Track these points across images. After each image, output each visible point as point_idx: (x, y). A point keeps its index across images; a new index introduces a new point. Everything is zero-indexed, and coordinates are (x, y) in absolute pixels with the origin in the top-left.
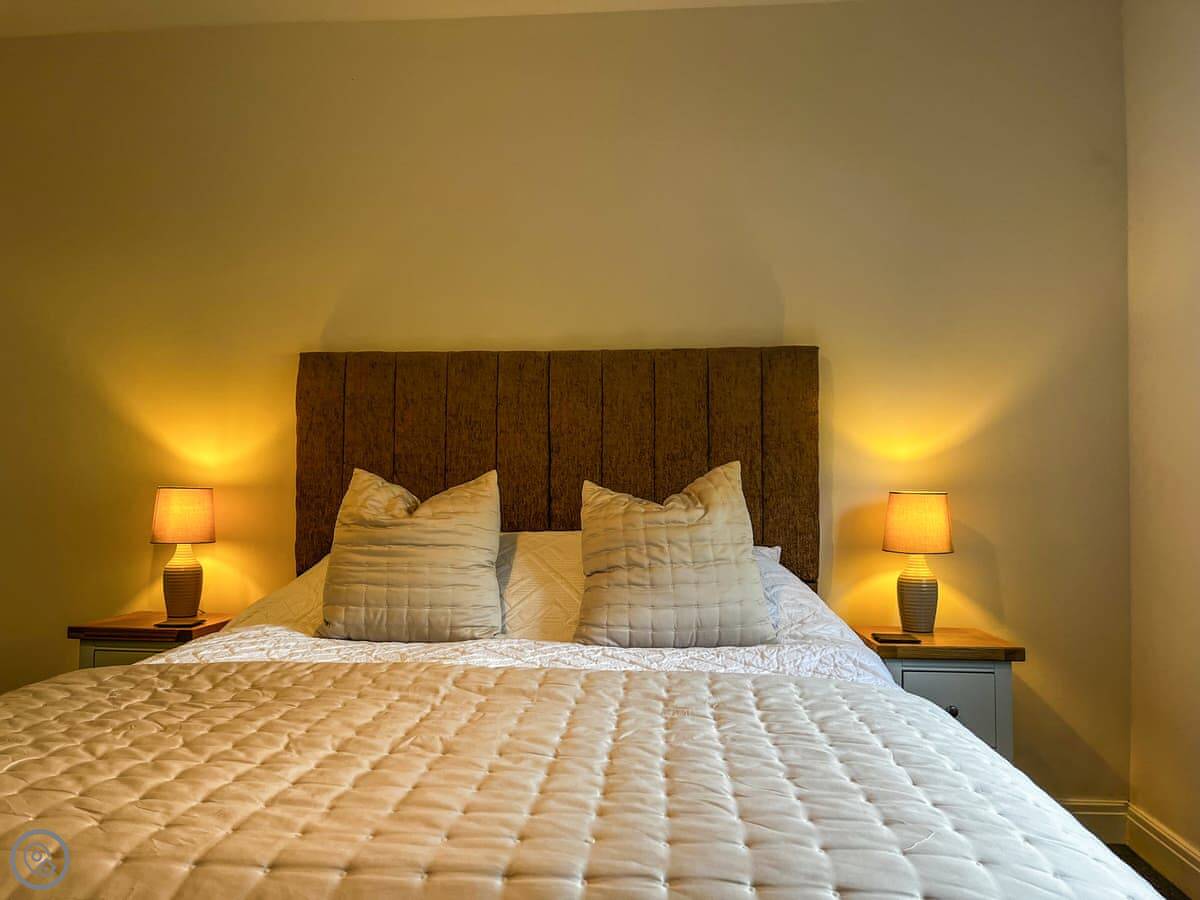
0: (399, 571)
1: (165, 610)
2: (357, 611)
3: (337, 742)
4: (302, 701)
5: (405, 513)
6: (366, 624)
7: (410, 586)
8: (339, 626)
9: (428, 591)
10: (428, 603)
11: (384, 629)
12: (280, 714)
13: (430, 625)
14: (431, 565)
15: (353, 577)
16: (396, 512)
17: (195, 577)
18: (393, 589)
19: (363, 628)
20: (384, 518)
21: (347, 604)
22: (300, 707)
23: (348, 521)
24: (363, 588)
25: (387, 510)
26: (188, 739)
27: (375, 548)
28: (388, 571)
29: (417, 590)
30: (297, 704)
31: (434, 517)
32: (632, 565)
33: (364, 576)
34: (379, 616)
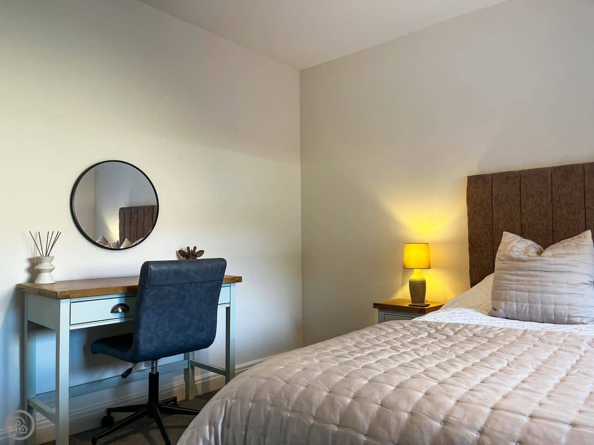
0: (535, 285)
1: (411, 299)
2: (512, 305)
3: (535, 366)
4: (504, 345)
5: (536, 254)
6: (516, 312)
7: (542, 292)
8: (501, 311)
9: (553, 296)
10: (553, 302)
11: (527, 315)
12: (497, 349)
13: (555, 315)
14: (553, 282)
15: (508, 287)
16: (530, 254)
17: (423, 284)
18: (531, 294)
19: (515, 313)
20: (523, 257)
21: (505, 300)
22: (504, 347)
23: (502, 258)
24: (514, 293)
25: (525, 253)
26: (458, 355)
27: (519, 272)
28: (528, 284)
29: (547, 295)
30: (503, 346)
31: (553, 256)
33: (514, 286)
34: (524, 308)
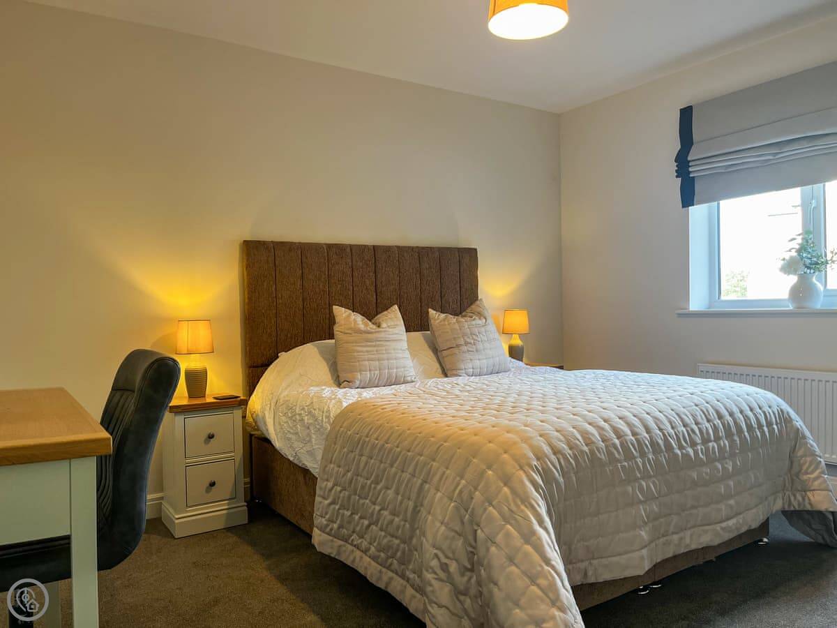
0: (382, 353)
2: (366, 374)
6: (370, 379)
8: (358, 381)
9: (394, 361)
10: (395, 367)
13: (396, 377)
17: (204, 373)
18: (381, 362)
19: (369, 382)
21: (360, 371)
24: (367, 363)
32: (467, 343)
